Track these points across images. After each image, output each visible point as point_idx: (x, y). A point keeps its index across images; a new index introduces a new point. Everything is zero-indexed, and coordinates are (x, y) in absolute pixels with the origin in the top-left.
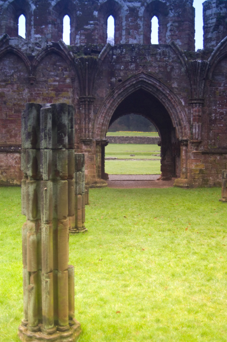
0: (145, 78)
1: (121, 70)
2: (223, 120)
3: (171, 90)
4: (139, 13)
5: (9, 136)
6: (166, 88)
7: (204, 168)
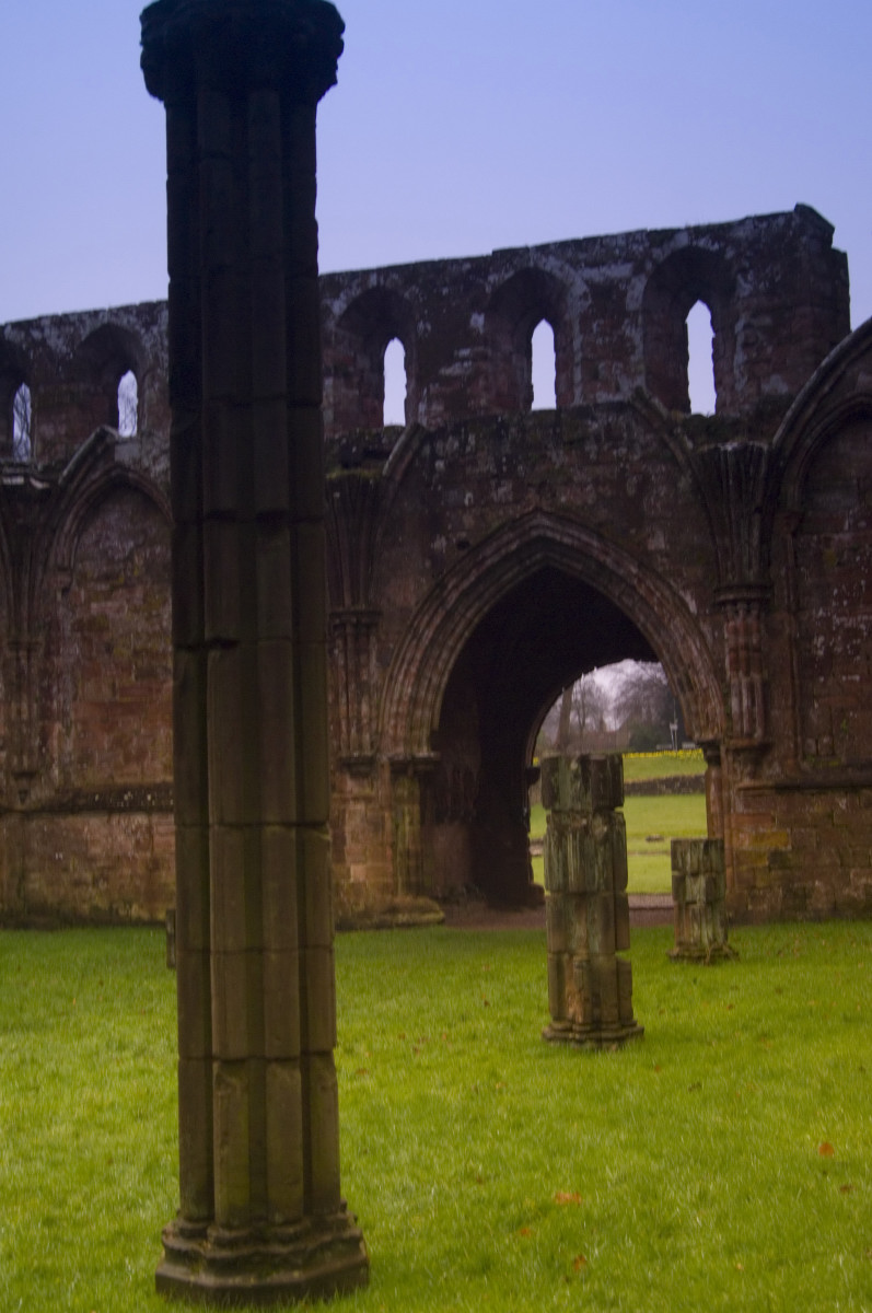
0: (548, 527)
1: (463, 507)
2: (858, 658)
3: (645, 560)
4: (628, 300)
5: (121, 759)
6: (625, 555)
7: (789, 847)
